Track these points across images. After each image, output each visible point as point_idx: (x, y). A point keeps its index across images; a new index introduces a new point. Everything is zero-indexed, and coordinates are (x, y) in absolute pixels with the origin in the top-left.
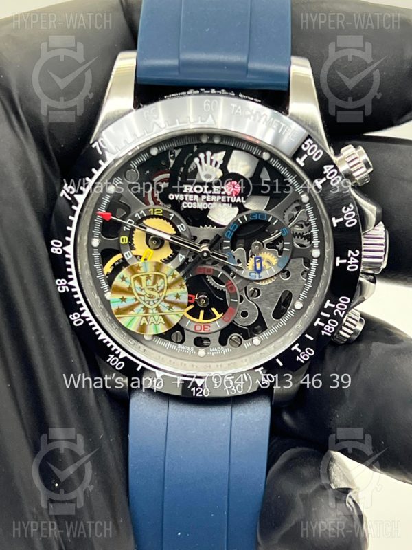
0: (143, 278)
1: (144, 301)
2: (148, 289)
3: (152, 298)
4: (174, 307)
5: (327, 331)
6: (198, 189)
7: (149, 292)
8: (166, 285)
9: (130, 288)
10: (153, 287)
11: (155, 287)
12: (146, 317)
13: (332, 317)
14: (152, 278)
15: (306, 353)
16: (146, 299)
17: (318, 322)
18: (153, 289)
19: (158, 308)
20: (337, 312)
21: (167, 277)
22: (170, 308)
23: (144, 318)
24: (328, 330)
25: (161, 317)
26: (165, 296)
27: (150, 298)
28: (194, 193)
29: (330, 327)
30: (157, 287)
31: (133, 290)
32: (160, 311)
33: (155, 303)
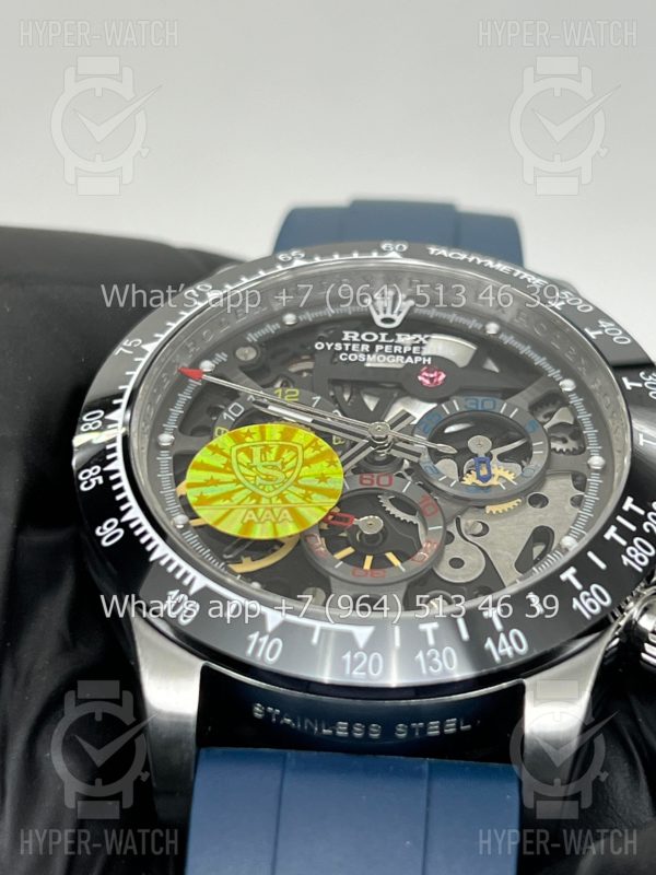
0: (257, 451)
1: (254, 485)
2: (265, 467)
3: (271, 480)
4: (314, 495)
5: (633, 560)
6: (369, 337)
7: (265, 471)
8: (300, 461)
9: (229, 464)
10: (274, 463)
11: (279, 463)
12: (255, 510)
13: (640, 533)
14: (274, 451)
15: (592, 596)
16: (259, 481)
17: (611, 533)
18: (274, 467)
19: (281, 496)
20: (649, 527)
21: (304, 450)
22: (306, 497)
23: (251, 512)
24: (636, 557)
25: (286, 511)
26: (298, 478)
27: (267, 480)
28: (362, 342)
29: (638, 554)
30: (284, 464)
31: (235, 467)
32: (285, 501)
33: (275, 489)
